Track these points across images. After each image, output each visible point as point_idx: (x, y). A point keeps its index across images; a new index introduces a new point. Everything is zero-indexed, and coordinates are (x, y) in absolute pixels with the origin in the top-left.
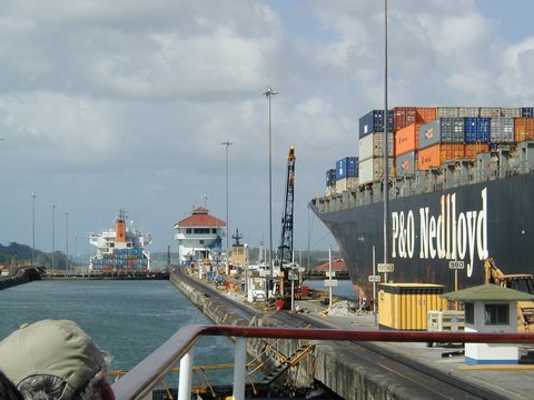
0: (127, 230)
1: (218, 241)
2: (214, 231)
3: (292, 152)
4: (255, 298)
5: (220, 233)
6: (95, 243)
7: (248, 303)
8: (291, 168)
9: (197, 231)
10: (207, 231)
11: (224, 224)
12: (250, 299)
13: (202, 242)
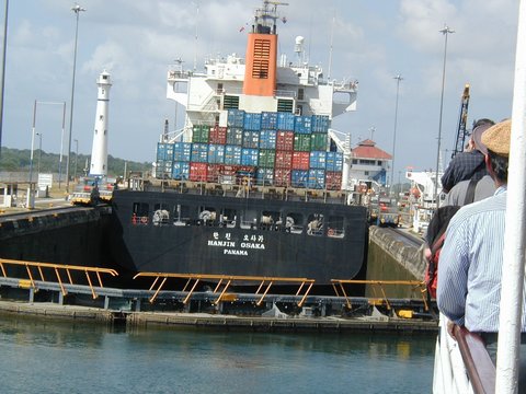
0: (282, 62)
1: (383, 173)
2: (380, 163)
3: (467, 90)
4: (420, 229)
5: (384, 166)
6: (181, 98)
7: (414, 233)
8: (465, 106)
9: (362, 161)
10: (373, 162)
11: (389, 157)
12: (416, 230)
13: (367, 173)
